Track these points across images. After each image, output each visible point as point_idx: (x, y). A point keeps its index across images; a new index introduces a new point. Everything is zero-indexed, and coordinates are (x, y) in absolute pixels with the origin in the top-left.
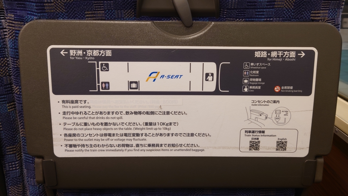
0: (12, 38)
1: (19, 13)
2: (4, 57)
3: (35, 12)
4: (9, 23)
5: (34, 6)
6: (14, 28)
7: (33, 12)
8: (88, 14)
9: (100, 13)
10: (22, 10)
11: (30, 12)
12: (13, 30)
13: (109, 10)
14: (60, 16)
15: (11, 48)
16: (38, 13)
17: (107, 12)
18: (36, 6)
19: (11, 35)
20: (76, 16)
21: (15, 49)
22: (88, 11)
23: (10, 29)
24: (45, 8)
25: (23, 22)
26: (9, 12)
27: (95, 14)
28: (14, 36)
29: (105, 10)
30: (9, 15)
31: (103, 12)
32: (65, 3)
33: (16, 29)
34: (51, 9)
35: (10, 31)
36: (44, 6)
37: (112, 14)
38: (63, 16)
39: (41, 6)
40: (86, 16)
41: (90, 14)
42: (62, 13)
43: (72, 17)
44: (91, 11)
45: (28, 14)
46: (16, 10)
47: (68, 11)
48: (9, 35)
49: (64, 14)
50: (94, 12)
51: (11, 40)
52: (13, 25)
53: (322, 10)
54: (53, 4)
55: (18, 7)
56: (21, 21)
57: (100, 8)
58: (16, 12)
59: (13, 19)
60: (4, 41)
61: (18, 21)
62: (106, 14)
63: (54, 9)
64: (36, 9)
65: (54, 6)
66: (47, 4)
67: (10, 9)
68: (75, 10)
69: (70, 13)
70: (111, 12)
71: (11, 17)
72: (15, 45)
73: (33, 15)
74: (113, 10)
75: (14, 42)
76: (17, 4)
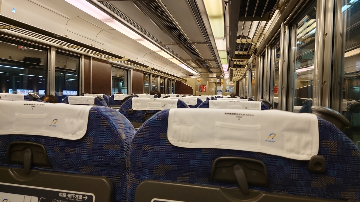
0: (131, 188)
1: (138, 174)
2: (124, 200)
3: (147, 174)
4: (131, 179)
5: (147, 171)
6: (133, 182)
7: (146, 174)
8: (179, 178)
9: (186, 178)
10: (140, 172)
11: (144, 174)
12: (133, 183)
13: (192, 177)
14: (161, 178)
15: (130, 194)
16: (149, 175)
17: (191, 178)
18: (148, 171)
19: (131, 186)
20: (171, 179)
21: (132, 195)
22: (179, 176)
23: (131, 182)
24: (154, 173)
25: (139, 179)
26: (133, 172)
27: (183, 178)
28: (132, 187)
29: (190, 177)
30: (132, 174)
31: (189, 178)
32: (165, 171)
33: (135, 183)
34: (157, 174)
35: (131, 184)
36: (153, 172)
37: (194, 179)
38: (163, 178)
39: (151, 171)
40: (177, 179)
41: (180, 178)
42: (163, 176)
43: (169, 179)
44: (181, 176)
45: (143, 175)
46: (136, 171)
47: (167, 175)
48: (129, 186)
49: (164, 177)
50: (182, 177)
51: (130, 189)
52: (133, 180)
53: (350, 192)
54: (158, 171)
55: (137, 170)
56: (138, 179)
57: (187, 175)
58: (136, 173)
59: (134, 177)
60: (126, 189)
61: (136, 178)
62: (190, 179)
63: (159, 174)
64: (148, 173)
65: (159, 172)
66: (155, 171)
67: (133, 171)
68: (171, 175)
69: (168, 176)
70: (193, 178)
71: (133, 175)
72: (132, 193)
73: (146, 176)
74: (194, 177)
75: (132, 191)
76: (138, 169)
